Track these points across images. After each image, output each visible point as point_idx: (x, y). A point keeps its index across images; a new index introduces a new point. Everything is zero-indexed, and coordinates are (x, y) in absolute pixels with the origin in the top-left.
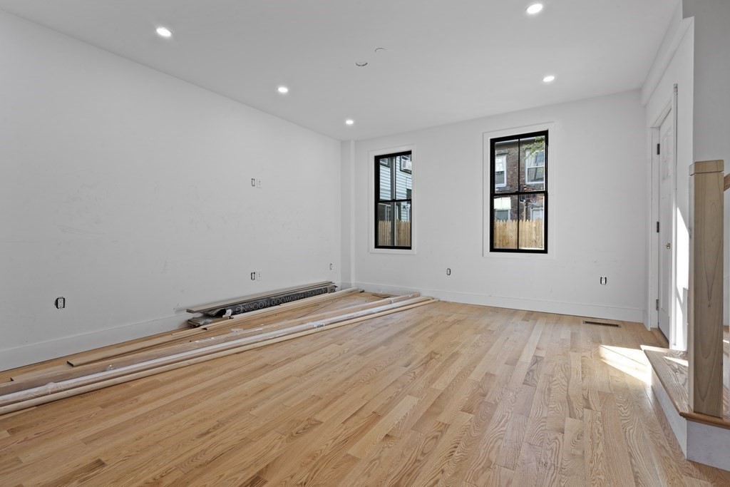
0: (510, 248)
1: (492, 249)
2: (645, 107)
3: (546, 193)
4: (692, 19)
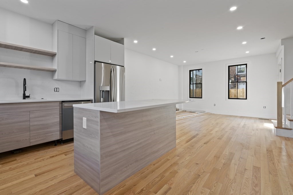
0: (233, 98)
1: (229, 98)
2: (277, 58)
3: (246, 82)
4: (283, 46)
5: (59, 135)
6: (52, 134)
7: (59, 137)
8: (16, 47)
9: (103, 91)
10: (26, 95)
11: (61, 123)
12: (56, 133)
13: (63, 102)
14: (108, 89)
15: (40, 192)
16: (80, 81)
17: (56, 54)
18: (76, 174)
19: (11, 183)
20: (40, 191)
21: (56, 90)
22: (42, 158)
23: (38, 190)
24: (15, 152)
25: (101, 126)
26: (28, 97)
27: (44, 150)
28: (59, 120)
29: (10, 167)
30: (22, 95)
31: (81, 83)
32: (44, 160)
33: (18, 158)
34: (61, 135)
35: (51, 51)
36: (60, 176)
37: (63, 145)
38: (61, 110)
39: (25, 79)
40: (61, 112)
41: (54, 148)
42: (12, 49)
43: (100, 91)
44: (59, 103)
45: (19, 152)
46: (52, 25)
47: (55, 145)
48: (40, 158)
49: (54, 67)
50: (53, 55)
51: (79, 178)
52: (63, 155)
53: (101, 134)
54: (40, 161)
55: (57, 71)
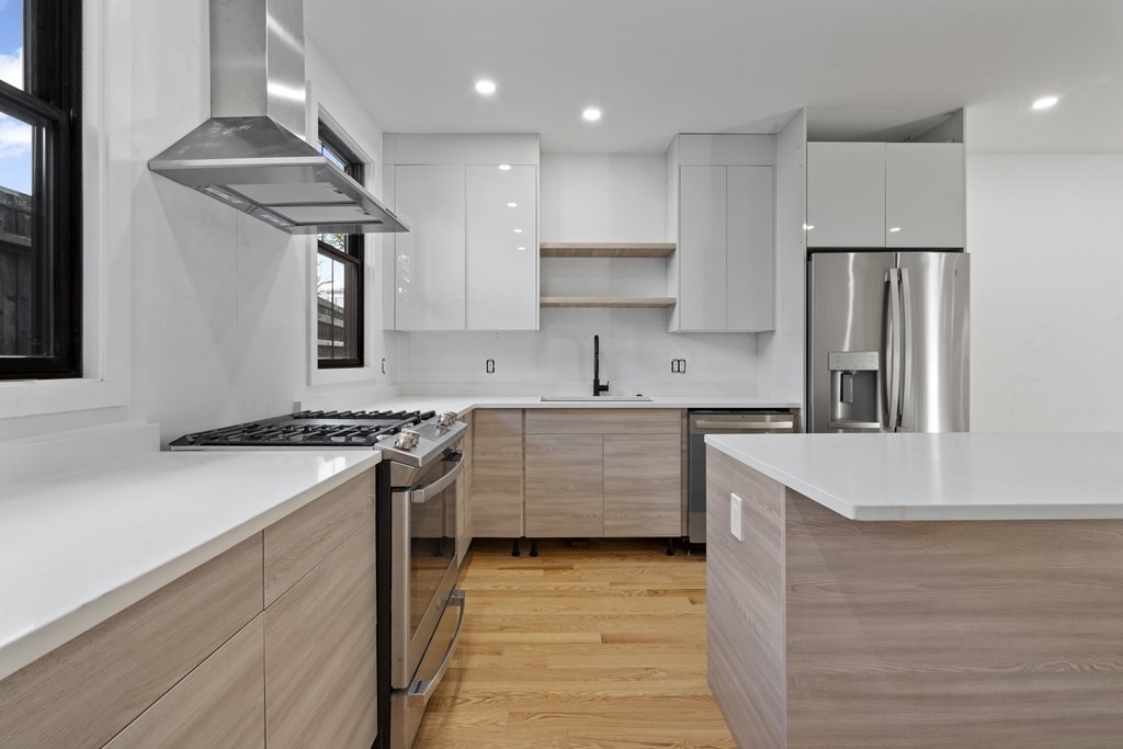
5: (679, 524)
6: (659, 514)
7: (679, 529)
8: (577, 249)
9: (846, 373)
10: (601, 384)
11: (685, 484)
12: (672, 514)
13: (691, 410)
14: (871, 362)
15: (604, 702)
16: (757, 334)
17: (674, 250)
18: (710, 693)
19: (549, 635)
20: (605, 699)
21: (678, 367)
22: (626, 588)
23: (599, 694)
24: (573, 544)
25: (788, 553)
26: (605, 388)
27: (638, 560)
28: (679, 472)
29: (559, 584)
30: (592, 383)
31: (758, 340)
32: (630, 595)
33: (576, 565)
34: (685, 525)
35: (664, 242)
36: (664, 674)
37: (692, 560)
38: (685, 439)
39: (596, 338)
40: (685, 447)
41: (663, 560)
42: (571, 256)
43: (833, 372)
44: (679, 414)
45: (583, 547)
46: (665, 155)
47: (670, 553)
48: (624, 584)
49: (671, 293)
50: (665, 254)
51: (721, 716)
52: (685, 599)
53: (792, 588)
54: (622, 596)
55: (677, 305)
